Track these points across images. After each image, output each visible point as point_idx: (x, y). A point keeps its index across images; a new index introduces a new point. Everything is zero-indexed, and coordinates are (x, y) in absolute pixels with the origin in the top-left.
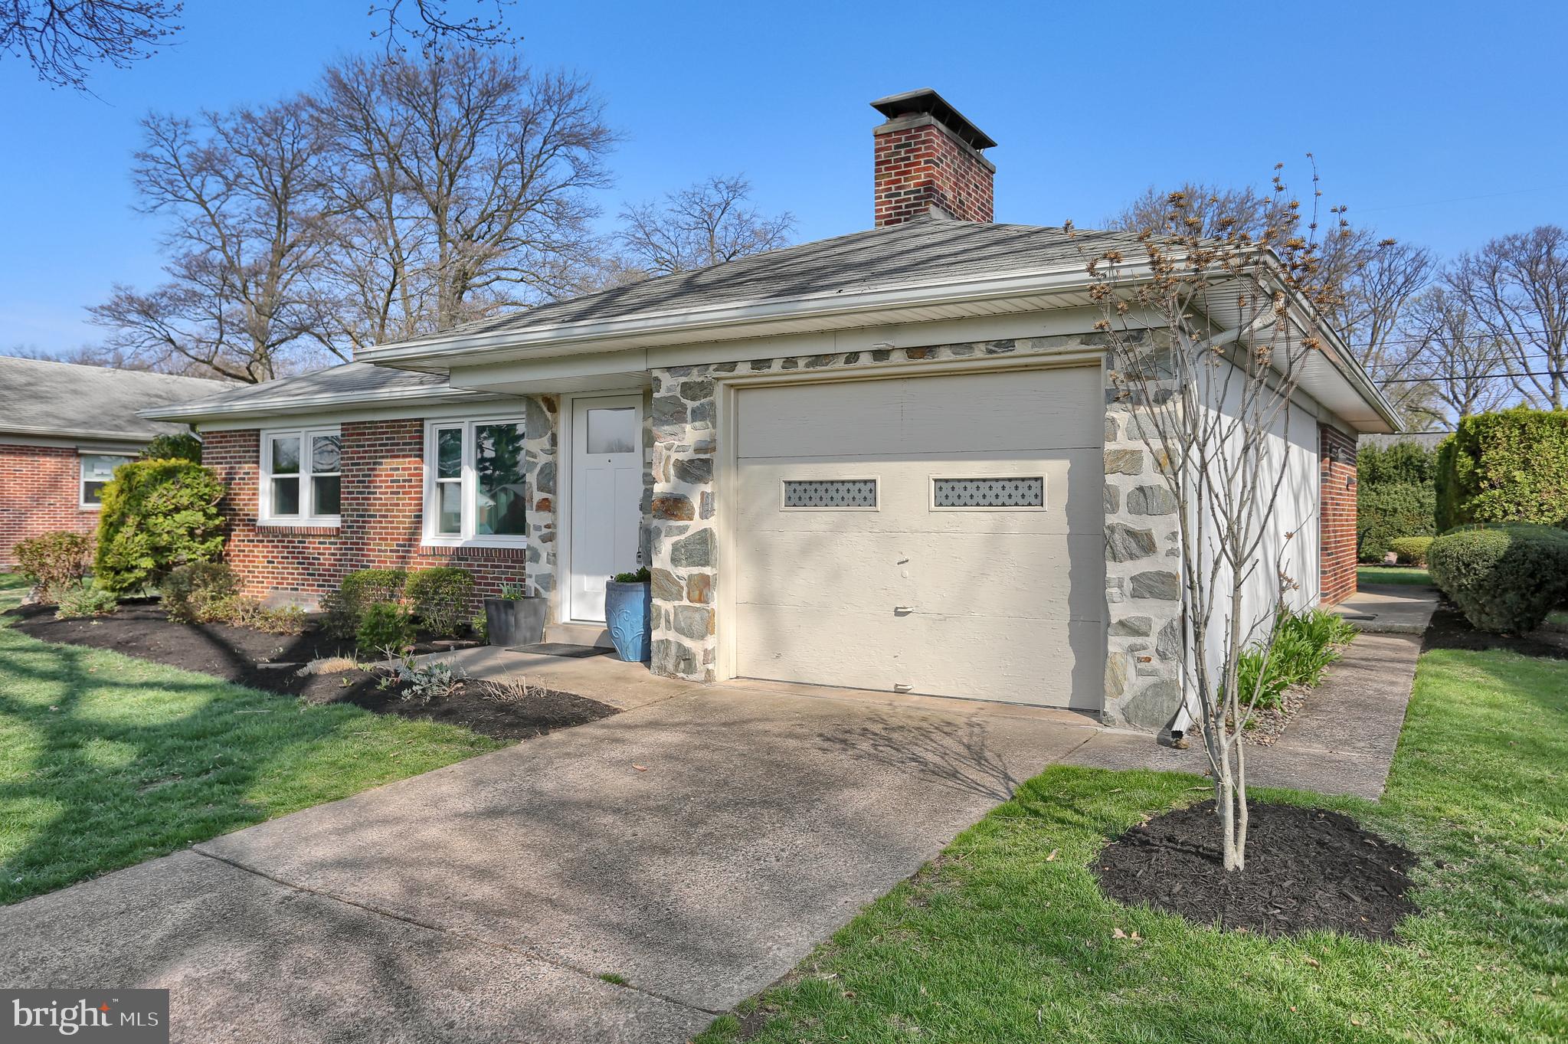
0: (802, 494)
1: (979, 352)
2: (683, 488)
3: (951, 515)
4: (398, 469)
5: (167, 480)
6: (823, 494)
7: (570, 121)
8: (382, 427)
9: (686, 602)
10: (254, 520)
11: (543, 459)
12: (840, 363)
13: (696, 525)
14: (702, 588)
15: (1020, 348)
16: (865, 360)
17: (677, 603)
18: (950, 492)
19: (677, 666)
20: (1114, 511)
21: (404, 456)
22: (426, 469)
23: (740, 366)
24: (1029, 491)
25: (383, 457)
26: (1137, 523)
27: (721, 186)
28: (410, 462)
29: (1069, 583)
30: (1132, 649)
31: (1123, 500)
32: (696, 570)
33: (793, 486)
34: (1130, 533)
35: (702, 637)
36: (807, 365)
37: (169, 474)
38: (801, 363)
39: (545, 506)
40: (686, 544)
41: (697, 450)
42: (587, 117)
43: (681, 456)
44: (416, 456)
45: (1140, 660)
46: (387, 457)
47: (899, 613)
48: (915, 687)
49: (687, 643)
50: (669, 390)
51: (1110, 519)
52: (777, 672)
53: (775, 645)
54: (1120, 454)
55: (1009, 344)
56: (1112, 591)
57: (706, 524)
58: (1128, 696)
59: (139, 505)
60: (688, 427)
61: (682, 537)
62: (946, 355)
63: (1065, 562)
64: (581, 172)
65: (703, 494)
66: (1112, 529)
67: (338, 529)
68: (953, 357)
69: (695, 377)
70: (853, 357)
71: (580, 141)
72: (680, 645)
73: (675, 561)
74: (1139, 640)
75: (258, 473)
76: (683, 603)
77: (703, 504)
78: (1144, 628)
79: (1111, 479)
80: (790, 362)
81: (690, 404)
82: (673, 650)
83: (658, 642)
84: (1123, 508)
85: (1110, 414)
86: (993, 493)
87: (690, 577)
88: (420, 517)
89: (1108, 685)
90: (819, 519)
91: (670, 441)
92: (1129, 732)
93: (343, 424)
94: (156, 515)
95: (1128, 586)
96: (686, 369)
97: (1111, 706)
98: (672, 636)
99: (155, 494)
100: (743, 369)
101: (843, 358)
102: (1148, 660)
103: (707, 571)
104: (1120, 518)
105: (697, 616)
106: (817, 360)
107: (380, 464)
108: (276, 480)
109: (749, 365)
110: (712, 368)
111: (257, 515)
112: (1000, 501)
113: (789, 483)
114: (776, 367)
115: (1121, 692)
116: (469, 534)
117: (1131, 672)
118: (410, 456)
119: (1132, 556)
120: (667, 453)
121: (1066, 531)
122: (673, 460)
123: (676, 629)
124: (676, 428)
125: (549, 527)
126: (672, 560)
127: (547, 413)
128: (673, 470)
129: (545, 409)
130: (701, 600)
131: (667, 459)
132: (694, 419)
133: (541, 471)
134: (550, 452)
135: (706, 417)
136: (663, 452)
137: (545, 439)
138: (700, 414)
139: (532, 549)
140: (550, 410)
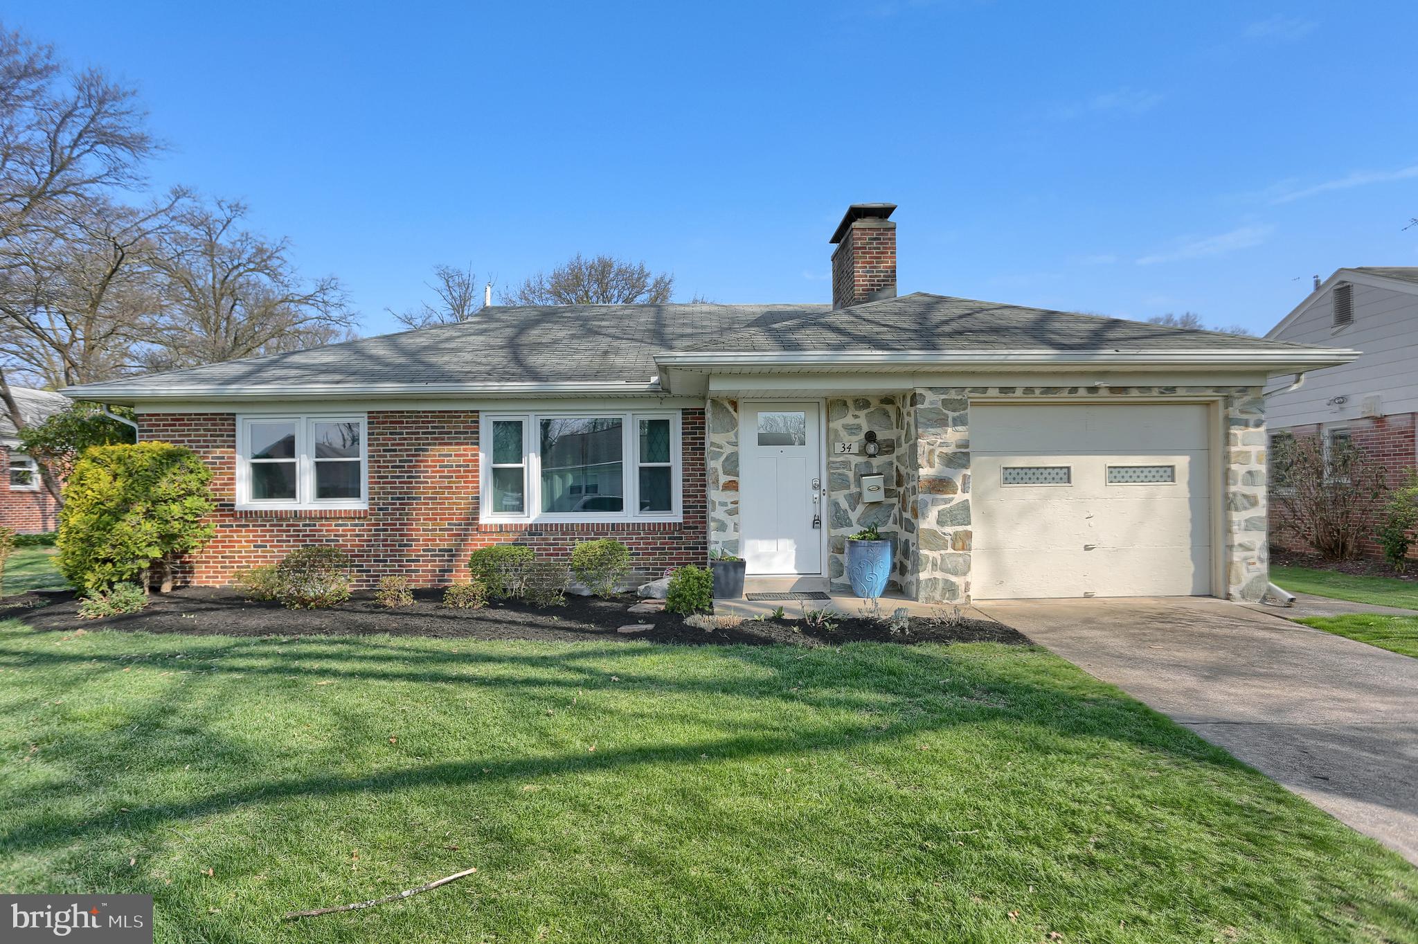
0: (1014, 476)
1: (1155, 392)
2: (948, 472)
3: (1120, 488)
4: (451, 455)
5: (173, 465)
6: (1031, 476)
7: (111, 120)
8: (427, 417)
9: (950, 551)
10: (233, 505)
11: (728, 450)
12: (1065, 393)
13: (959, 497)
14: (963, 542)
15: (1180, 392)
16: (1082, 392)
17: (943, 552)
18: (1116, 475)
19: (943, 596)
20: (1235, 484)
21: (457, 444)
22: (482, 456)
23: (990, 391)
24: (1169, 473)
25: (429, 444)
26: (1248, 490)
27: (223, 205)
28: (466, 450)
29: (1189, 525)
30: (1245, 559)
31: (1240, 478)
32: (960, 528)
33: (1009, 471)
34: (1244, 496)
35: (965, 574)
36: (1041, 393)
37: (172, 458)
38: (1037, 392)
39: (732, 486)
40: (951, 510)
41: (958, 446)
42: (126, 121)
43: (945, 450)
44: (472, 444)
45: (1249, 564)
46: (435, 444)
47: (1087, 548)
48: (1099, 593)
49: (953, 579)
50: (931, 403)
51: (1233, 489)
52: (1002, 594)
53: (999, 575)
54: (1240, 453)
55: (1173, 389)
56: (1235, 528)
57: (968, 496)
58: (1243, 584)
59: (147, 490)
60: (950, 430)
61: (948, 506)
62: (1135, 393)
63: (1188, 514)
64: (115, 171)
65: (965, 476)
66: (1235, 494)
67: (365, 511)
68: (1139, 394)
69: (953, 395)
70: (1074, 390)
71: (126, 143)
72: (946, 581)
73: (940, 522)
74: (1249, 554)
75: (234, 458)
76: (948, 551)
77: (964, 484)
78: (1252, 547)
79: (1234, 467)
80: (1029, 390)
81: (951, 414)
82: (941, 585)
83: (926, 580)
84: (1240, 483)
85: (1232, 431)
86: (1144, 475)
87: (956, 534)
88: (478, 498)
89: (1233, 579)
90: (1031, 493)
91: (932, 439)
92: (1244, 603)
93: (369, 412)
94: (165, 502)
95: (1243, 524)
96: (945, 390)
97: (1233, 590)
98: (938, 575)
99: (165, 480)
100: (993, 393)
101: (1067, 390)
102: (1254, 563)
103: (969, 528)
104: (1236, 488)
105: (961, 560)
106: (1047, 390)
107: (427, 450)
108: (254, 465)
109: (997, 390)
110: (967, 390)
111: (234, 500)
112: (1147, 480)
113: (1006, 468)
114: (1019, 393)
115: (1239, 582)
116: (534, 512)
117: (1244, 571)
118: (467, 444)
119: (1245, 508)
120: (931, 447)
121: (1188, 496)
122: (937, 453)
123: (942, 570)
124: (938, 430)
125: (736, 503)
126: (938, 522)
127: (733, 413)
128: (937, 460)
129: (731, 410)
130: (963, 549)
131: (931, 452)
132: (955, 425)
133: (727, 459)
134: (736, 444)
135: (964, 423)
136: (927, 446)
137: (732, 434)
138: (959, 421)
139: (718, 521)
140: (736, 411)
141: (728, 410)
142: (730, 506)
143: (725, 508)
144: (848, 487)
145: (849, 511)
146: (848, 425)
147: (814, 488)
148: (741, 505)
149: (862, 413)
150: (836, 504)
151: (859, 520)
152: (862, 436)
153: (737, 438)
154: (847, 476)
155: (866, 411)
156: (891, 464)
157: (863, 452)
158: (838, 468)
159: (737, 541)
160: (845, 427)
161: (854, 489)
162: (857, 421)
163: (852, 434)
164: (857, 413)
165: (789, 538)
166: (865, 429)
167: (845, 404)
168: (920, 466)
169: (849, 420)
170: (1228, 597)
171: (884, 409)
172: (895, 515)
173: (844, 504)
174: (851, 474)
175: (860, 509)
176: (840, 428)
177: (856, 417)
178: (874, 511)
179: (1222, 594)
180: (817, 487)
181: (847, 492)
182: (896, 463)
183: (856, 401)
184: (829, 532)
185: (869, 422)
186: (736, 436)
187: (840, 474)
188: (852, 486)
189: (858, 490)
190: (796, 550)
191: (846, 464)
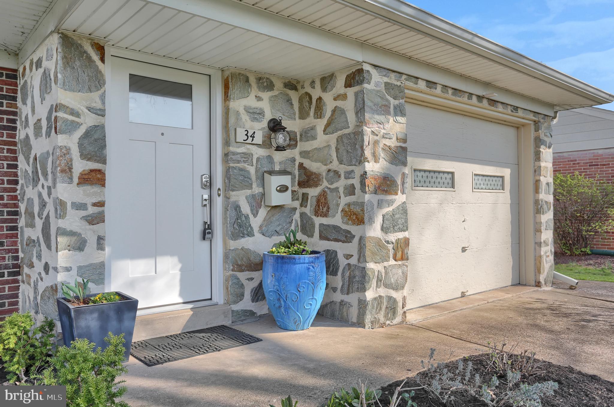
0: (420, 179)
1: (509, 110)
2: (392, 170)
6: (431, 179)
9: (392, 262)
12: (465, 99)
13: (399, 198)
14: (404, 248)
15: (520, 113)
16: (474, 100)
17: (386, 264)
19: (386, 316)
20: (541, 193)
23: (420, 83)
24: (501, 182)
26: (547, 198)
30: (546, 252)
31: (544, 188)
32: (400, 235)
34: (546, 202)
35: (403, 287)
36: (452, 94)
38: (450, 92)
39: (95, 177)
40: (392, 214)
41: (398, 139)
43: (388, 142)
45: (547, 256)
47: (463, 249)
48: (469, 291)
49: (394, 294)
52: (413, 303)
53: (411, 283)
54: (544, 168)
55: (517, 109)
57: (405, 198)
58: (546, 273)
60: (391, 119)
61: (391, 208)
62: (500, 108)
63: (510, 217)
65: (402, 174)
68: (502, 110)
69: (394, 80)
70: (470, 96)
72: (389, 297)
73: (385, 229)
74: (547, 248)
76: (390, 263)
77: (403, 183)
78: (548, 243)
79: (541, 178)
80: (445, 89)
81: (392, 101)
82: (385, 303)
84: (543, 192)
85: (541, 150)
86: (490, 183)
87: (398, 241)
89: (541, 270)
90: (431, 197)
91: (376, 127)
92: (545, 288)
96: (387, 71)
98: (383, 292)
100: (422, 86)
101: (466, 96)
102: (549, 256)
103: (406, 234)
105: (400, 271)
106: (456, 92)
109: (426, 84)
110: (404, 77)
112: (491, 187)
114: (439, 90)
115: (544, 271)
117: (545, 262)
120: (376, 138)
121: (510, 202)
122: (381, 145)
123: (386, 286)
124: (381, 118)
125: (101, 204)
126: (382, 229)
127: (99, 63)
128: (382, 154)
129: (96, 58)
130: (402, 259)
131: (376, 143)
132: (396, 115)
133: (87, 134)
134: (101, 113)
135: (403, 114)
136: (371, 136)
137: (95, 95)
138: (400, 111)
139: (72, 234)
140: (102, 60)
141: (89, 58)
142: (92, 210)
143: (83, 213)
144: (250, 187)
145: (251, 216)
146: (250, 108)
147: (204, 186)
148: (107, 209)
149: (266, 95)
150: (237, 208)
151: (261, 227)
152: (264, 124)
153: (104, 103)
154: (248, 172)
155: (270, 94)
156: (293, 160)
157: (267, 144)
158: (239, 162)
159: (102, 265)
160: (247, 110)
161: (257, 190)
162: (259, 105)
163: (254, 119)
164: (261, 94)
165: (172, 254)
166: (269, 116)
167: (247, 80)
168: (366, 160)
169: (251, 101)
170: (538, 284)
171: (287, 95)
172: (296, 221)
173: (246, 209)
174: (252, 170)
175: (263, 212)
176: (242, 110)
177: (259, 99)
178: (277, 217)
179: (533, 283)
180: (209, 185)
181: (248, 192)
182: (299, 160)
183: (259, 79)
184: (225, 244)
185: (273, 107)
186: (103, 98)
187: (241, 170)
188: (254, 185)
189: (261, 190)
190: (181, 270)
191: (247, 156)
